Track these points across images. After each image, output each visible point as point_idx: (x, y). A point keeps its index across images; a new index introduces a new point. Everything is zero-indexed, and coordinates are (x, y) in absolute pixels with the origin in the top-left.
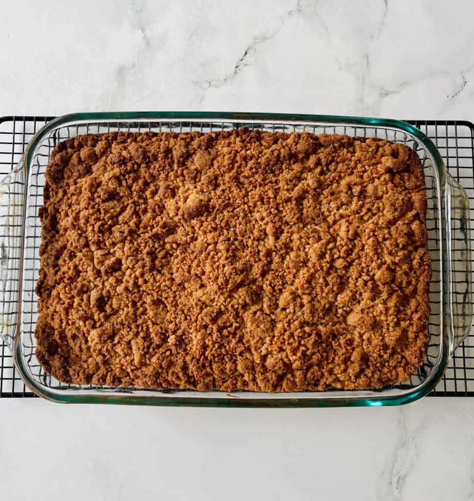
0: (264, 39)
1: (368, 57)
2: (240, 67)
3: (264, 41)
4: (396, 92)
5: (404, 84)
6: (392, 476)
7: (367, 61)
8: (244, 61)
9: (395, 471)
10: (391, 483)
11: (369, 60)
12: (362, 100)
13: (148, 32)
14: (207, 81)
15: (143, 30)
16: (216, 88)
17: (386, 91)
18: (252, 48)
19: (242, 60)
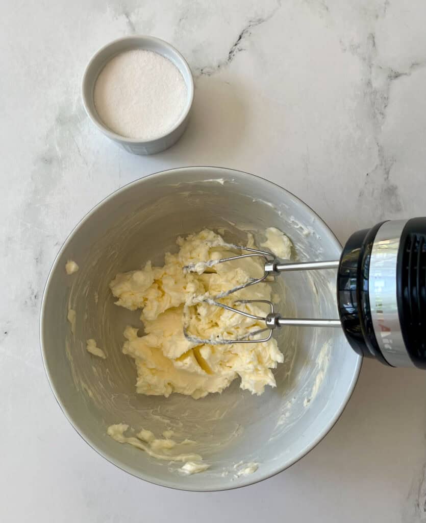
0: (260, 21)
1: (374, 37)
2: (235, 52)
3: (260, 23)
4: (406, 74)
5: (414, 65)
6: (419, 496)
7: (374, 41)
8: (238, 46)
9: (422, 491)
10: (418, 505)
11: (376, 40)
12: (369, 83)
13: (133, 18)
14: (198, 69)
15: (127, 15)
16: (209, 75)
17: (395, 73)
18: (247, 31)
19: (236, 45)
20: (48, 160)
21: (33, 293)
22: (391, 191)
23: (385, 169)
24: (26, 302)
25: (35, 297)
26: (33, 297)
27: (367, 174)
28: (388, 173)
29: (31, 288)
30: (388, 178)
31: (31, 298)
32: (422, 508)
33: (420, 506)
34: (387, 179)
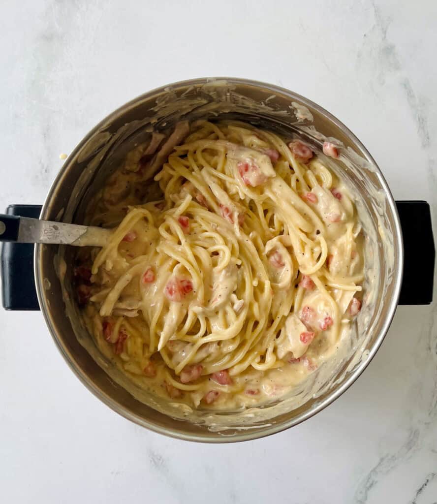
20: (48, 37)
21: (43, 168)
22: (388, 50)
23: (383, 29)
24: (37, 177)
25: (46, 171)
26: (44, 171)
27: (365, 35)
28: (385, 32)
29: (40, 162)
30: (385, 37)
31: (41, 173)
32: (433, 351)
33: (432, 350)
34: (384, 39)
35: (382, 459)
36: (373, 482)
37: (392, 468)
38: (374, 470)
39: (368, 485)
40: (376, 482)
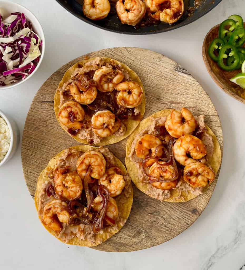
35: (218, 249)
36: (212, 262)
37: (224, 254)
38: (213, 256)
39: (209, 264)
40: (214, 263)
